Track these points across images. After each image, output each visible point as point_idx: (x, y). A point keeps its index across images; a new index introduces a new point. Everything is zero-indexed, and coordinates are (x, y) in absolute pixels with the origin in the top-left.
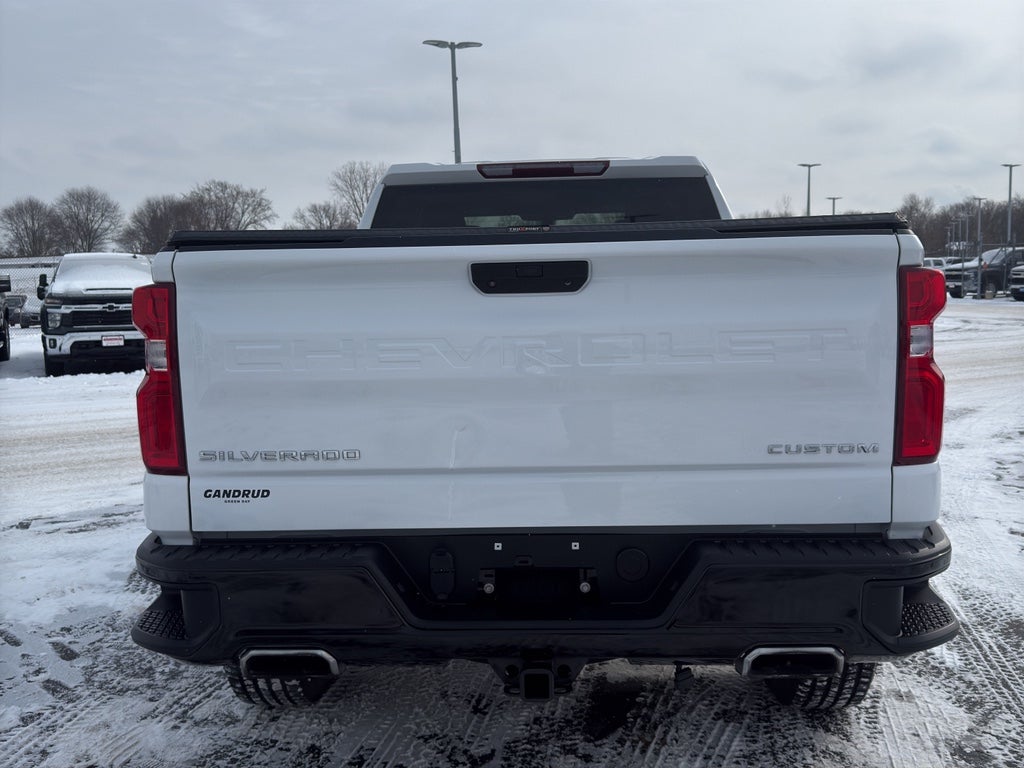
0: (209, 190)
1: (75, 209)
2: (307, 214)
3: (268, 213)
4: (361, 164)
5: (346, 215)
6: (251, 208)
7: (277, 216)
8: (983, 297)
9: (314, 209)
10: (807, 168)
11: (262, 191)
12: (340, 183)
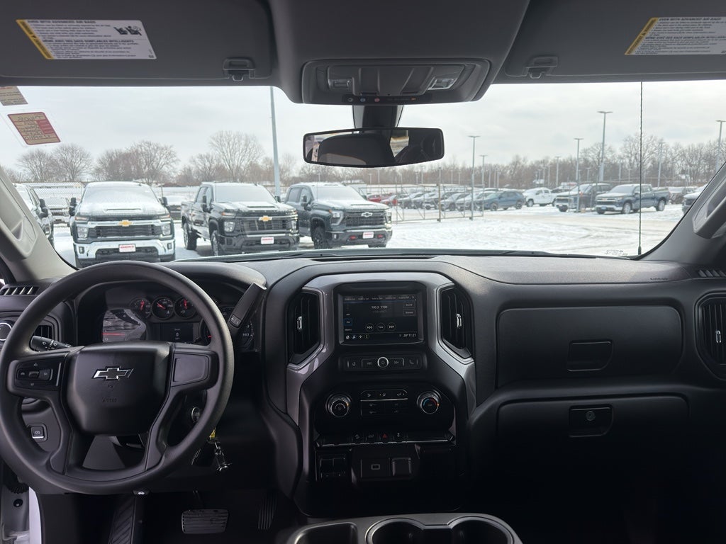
0: (141, 146)
1: (64, 156)
2: (197, 160)
3: (174, 159)
4: (226, 132)
5: (219, 161)
6: (165, 156)
7: (179, 160)
8: (579, 212)
9: (201, 157)
10: (472, 138)
11: (171, 147)
12: (214, 143)
